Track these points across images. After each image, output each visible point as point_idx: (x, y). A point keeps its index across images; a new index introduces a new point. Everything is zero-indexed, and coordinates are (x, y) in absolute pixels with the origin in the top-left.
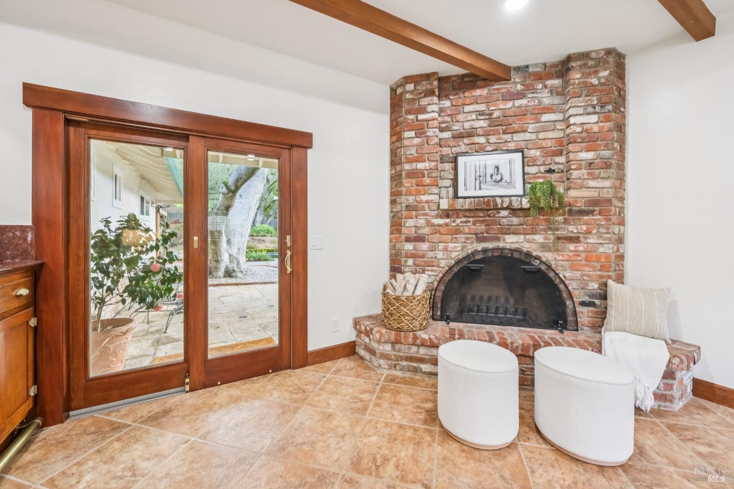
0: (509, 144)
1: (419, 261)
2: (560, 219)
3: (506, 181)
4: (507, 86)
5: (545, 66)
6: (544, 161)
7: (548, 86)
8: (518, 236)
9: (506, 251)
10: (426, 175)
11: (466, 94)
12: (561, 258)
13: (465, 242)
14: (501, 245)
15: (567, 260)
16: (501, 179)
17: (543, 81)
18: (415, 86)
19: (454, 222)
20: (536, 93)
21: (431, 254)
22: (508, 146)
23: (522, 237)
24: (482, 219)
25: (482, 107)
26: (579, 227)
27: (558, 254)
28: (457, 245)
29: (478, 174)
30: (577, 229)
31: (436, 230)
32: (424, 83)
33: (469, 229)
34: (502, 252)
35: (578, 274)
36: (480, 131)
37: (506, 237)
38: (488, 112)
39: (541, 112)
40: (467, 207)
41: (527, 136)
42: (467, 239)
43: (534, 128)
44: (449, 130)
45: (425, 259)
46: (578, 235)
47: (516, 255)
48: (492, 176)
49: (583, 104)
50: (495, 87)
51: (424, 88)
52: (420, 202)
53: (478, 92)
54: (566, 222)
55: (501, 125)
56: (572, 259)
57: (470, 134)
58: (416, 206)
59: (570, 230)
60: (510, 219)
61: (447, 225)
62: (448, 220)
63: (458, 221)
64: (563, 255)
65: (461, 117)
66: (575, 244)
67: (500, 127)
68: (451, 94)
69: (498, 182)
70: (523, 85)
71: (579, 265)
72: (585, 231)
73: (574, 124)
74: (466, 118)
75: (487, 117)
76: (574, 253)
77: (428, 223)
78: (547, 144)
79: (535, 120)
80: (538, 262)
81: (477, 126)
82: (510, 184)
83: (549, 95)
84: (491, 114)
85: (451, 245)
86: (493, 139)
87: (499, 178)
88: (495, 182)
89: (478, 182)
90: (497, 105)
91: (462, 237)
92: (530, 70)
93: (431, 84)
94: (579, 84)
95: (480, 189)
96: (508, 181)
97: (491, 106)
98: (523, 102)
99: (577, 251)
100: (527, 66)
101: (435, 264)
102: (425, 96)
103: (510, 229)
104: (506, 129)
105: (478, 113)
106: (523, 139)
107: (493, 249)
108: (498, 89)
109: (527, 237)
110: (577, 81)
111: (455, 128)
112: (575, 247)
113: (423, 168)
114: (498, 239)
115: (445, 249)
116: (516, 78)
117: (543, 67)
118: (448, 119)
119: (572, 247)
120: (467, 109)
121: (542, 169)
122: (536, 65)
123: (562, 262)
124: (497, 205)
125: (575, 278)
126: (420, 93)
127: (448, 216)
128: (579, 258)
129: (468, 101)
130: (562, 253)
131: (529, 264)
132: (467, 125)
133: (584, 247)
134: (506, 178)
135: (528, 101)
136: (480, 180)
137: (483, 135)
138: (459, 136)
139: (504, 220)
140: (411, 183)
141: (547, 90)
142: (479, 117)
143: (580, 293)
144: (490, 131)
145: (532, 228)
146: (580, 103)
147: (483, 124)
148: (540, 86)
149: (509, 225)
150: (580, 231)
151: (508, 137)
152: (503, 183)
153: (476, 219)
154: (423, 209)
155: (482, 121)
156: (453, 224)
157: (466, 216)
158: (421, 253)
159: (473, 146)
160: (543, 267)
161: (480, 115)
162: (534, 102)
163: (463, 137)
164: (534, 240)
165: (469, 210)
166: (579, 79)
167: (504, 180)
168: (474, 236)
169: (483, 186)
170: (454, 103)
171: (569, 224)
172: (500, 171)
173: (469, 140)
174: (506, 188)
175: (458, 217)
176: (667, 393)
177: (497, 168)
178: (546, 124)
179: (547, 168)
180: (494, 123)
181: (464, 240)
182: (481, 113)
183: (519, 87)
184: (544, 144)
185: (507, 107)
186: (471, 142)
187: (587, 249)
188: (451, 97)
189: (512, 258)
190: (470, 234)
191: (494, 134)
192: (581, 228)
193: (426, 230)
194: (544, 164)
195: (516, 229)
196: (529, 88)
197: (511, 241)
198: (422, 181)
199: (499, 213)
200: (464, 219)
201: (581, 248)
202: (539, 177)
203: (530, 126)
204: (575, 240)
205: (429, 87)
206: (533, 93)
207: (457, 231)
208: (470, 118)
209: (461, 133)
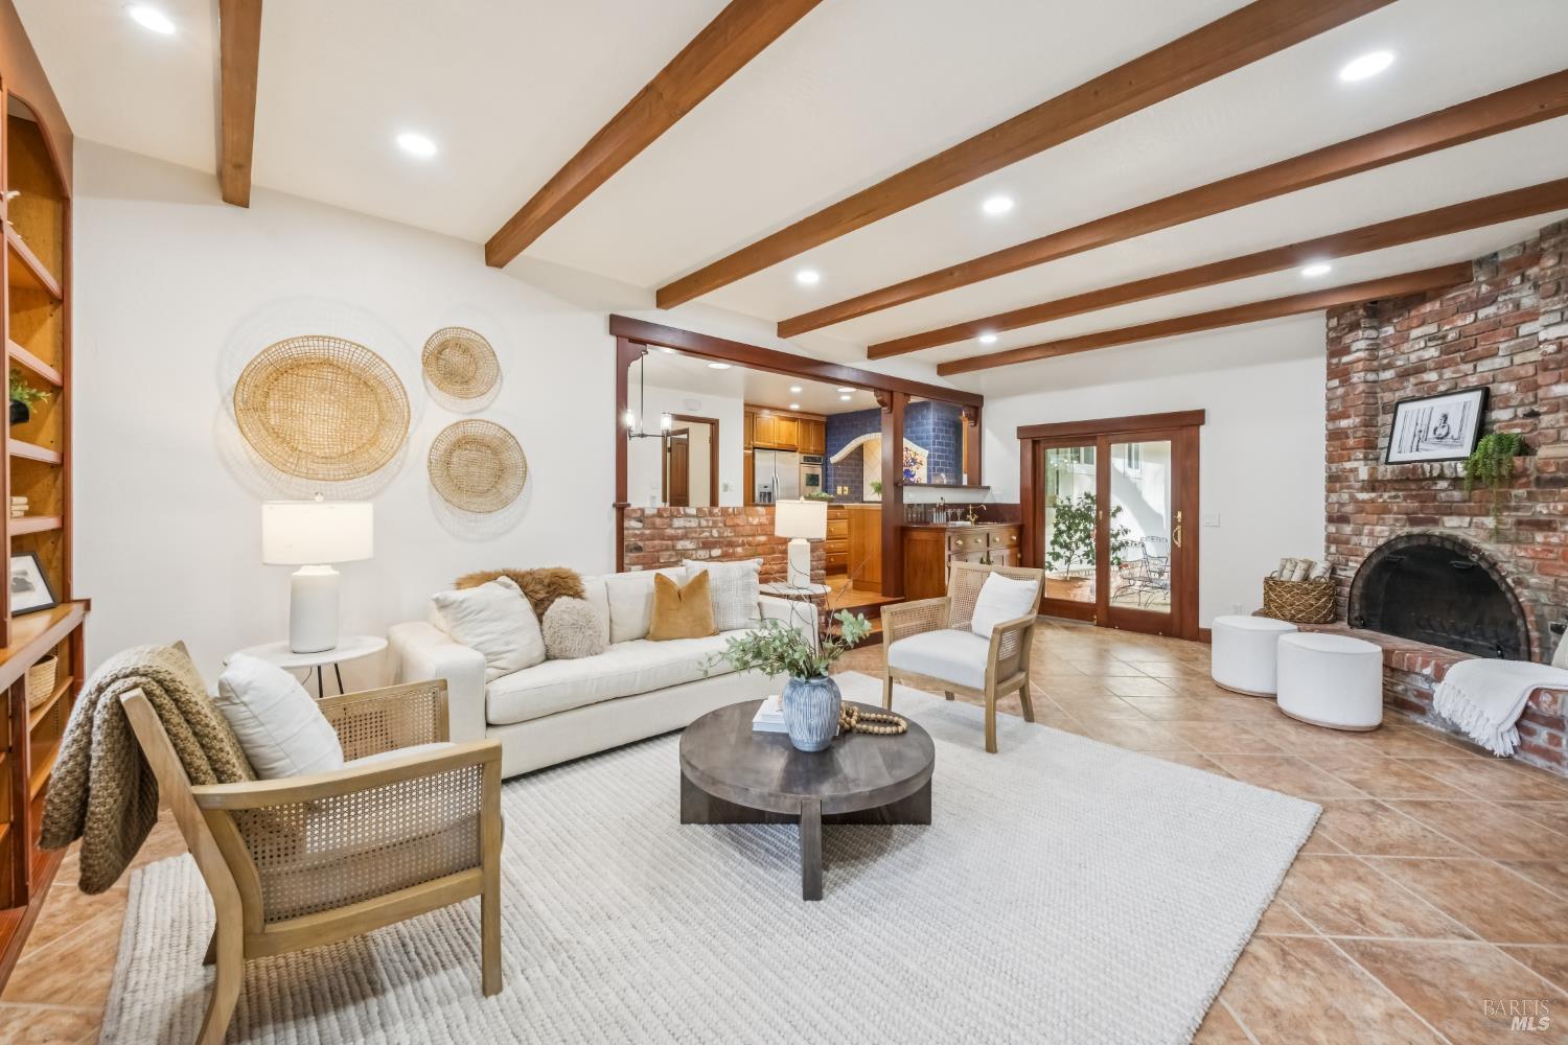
0: (1470, 378)
1: (1343, 547)
2: (1522, 492)
3: (1452, 437)
4: (1466, 291)
5: (1525, 248)
6: (1522, 400)
7: (1532, 278)
8: (1462, 518)
9: (1434, 539)
10: (1351, 435)
11: (1413, 313)
12: (1522, 554)
13: (1394, 525)
14: (1436, 531)
15: (1532, 558)
16: (1447, 434)
17: (1521, 271)
18: (1338, 321)
19: (1381, 496)
20: (1511, 292)
21: (1355, 539)
22: (1468, 382)
23: (1468, 519)
24: (1414, 493)
25: (1431, 329)
26: (1552, 505)
27: (1519, 548)
28: (1384, 528)
29: (1418, 428)
30: (1548, 508)
31: (1361, 507)
32: (1348, 314)
33: (1399, 507)
34: (1429, 540)
35: (1550, 581)
36: (1430, 364)
37: (1446, 518)
38: (1440, 334)
39: (1518, 321)
40: (1389, 477)
41: (1497, 362)
42: (1397, 520)
43: (1506, 349)
44: (1392, 368)
45: (1350, 546)
46: (1552, 518)
47: (1448, 546)
48: (1435, 430)
49: (1559, 306)
50: (1451, 296)
51: (1349, 321)
52: (1344, 470)
53: (1428, 308)
54: (1531, 497)
55: (1459, 351)
56: (1541, 556)
57: (1420, 369)
58: (1339, 476)
59: (1538, 509)
60: (1449, 493)
61: (1373, 501)
62: (1373, 495)
63: (1386, 495)
64: (1526, 550)
65: (1405, 347)
66: (1546, 533)
67: (1457, 355)
68: (1394, 317)
69: (1442, 438)
70: (1490, 285)
71: (1554, 567)
72: (1561, 512)
73: (1546, 340)
74: (1412, 347)
75: (1439, 342)
76: (1545, 547)
77: (1353, 499)
78: (1527, 372)
79: (1509, 335)
80: (1476, 556)
81: (1427, 357)
82: (1457, 441)
83: (1532, 291)
84: (1444, 337)
85: (1378, 528)
86: (1448, 373)
87: (1443, 432)
88: (1438, 438)
89: (1416, 439)
90: (1452, 322)
91: (1389, 518)
92: (1501, 258)
93: (1356, 314)
94: (1552, 274)
95: (1417, 450)
96: (1455, 437)
97: (1445, 324)
98: (1490, 311)
99: (1549, 544)
100: (1495, 255)
101: (1359, 553)
102: (1350, 331)
103: (1450, 507)
104: (1465, 356)
105: (1427, 338)
106: (1491, 368)
107: (1419, 535)
108: (1454, 298)
109: (1475, 520)
110: (1549, 272)
111: (1399, 363)
112: (1546, 537)
113: (1346, 426)
114: (1435, 522)
115: (1371, 534)
116: (1481, 277)
117: (1521, 248)
118: (1391, 351)
119: (1539, 537)
120: (1415, 333)
121: (1521, 411)
122: (1510, 249)
123: (1526, 561)
124: (1424, 473)
125: (1545, 587)
126: (1344, 329)
127: (1373, 490)
128: (1551, 556)
129: (1415, 322)
130: (1525, 546)
131: (1466, 558)
132: (1413, 358)
133: (1559, 537)
134: (1454, 432)
135: (1498, 308)
136: (1420, 438)
137: (1436, 369)
138: (1404, 375)
139: (1443, 495)
140: (1334, 447)
141: (1528, 285)
142: (1430, 344)
143: (1552, 611)
144: (1444, 361)
145: (1481, 507)
146: (1554, 305)
147: (1433, 352)
148: (1518, 280)
149: (1449, 502)
150: (1553, 512)
151: (1468, 368)
152: (1449, 440)
153: (1409, 493)
154: (1347, 479)
155: (1433, 349)
156: (1381, 500)
157: (1395, 490)
158: (1344, 538)
159: (1421, 386)
160: (1484, 565)
161: (1430, 340)
162: (1507, 307)
163: (1409, 375)
164: (1483, 524)
165: (1396, 481)
166: (1551, 267)
167: (1450, 436)
168: (1404, 517)
169: (1421, 446)
170: (1398, 328)
171: (1537, 501)
172: (1449, 422)
173: (1416, 378)
174: (1451, 446)
175: (1385, 491)
176: (1552, 748)
177: (1445, 417)
178: (1526, 339)
179: (1527, 409)
180: (1448, 349)
181: (1391, 522)
182: (1432, 337)
183: (1484, 288)
184: (1522, 372)
185: (1467, 322)
186: (1419, 380)
187: (1565, 541)
188: (1395, 321)
189: (1443, 548)
190: (1400, 514)
191: (1450, 366)
192: (1555, 508)
193: (1349, 509)
194: (1522, 404)
195: (1457, 507)
196: (1499, 287)
197: (1452, 525)
198: (1345, 443)
199: (1436, 484)
200: (1393, 494)
201: (1554, 540)
202: (1515, 426)
203: (1502, 346)
204: (1547, 525)
205: (1354, 318)
206: (1505, 294)
207: (1385, 510)
208: (1417, 347)
209: (1406, 370)
